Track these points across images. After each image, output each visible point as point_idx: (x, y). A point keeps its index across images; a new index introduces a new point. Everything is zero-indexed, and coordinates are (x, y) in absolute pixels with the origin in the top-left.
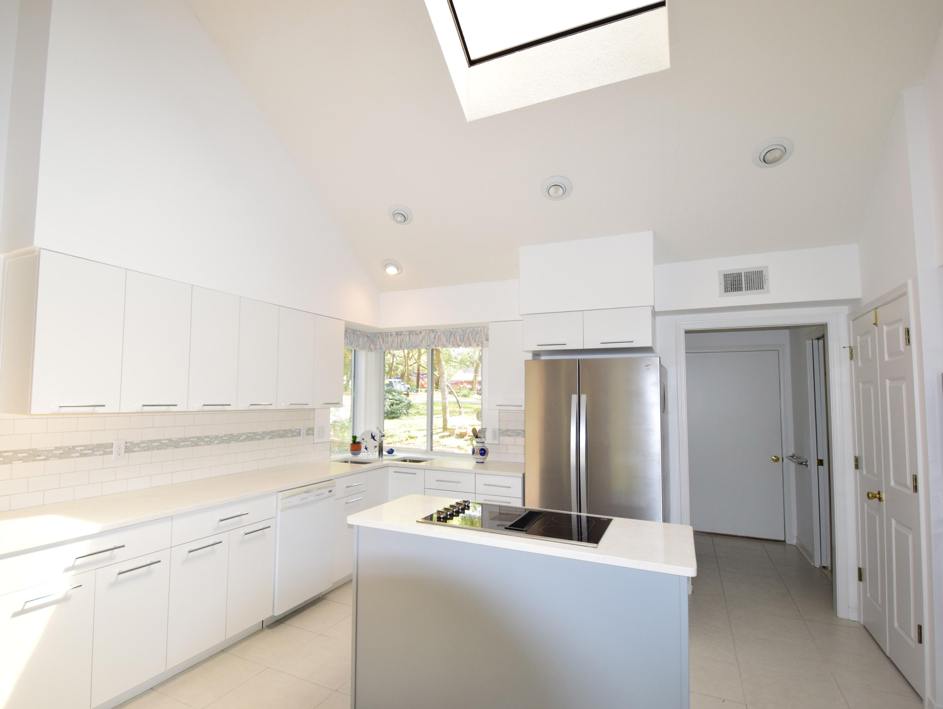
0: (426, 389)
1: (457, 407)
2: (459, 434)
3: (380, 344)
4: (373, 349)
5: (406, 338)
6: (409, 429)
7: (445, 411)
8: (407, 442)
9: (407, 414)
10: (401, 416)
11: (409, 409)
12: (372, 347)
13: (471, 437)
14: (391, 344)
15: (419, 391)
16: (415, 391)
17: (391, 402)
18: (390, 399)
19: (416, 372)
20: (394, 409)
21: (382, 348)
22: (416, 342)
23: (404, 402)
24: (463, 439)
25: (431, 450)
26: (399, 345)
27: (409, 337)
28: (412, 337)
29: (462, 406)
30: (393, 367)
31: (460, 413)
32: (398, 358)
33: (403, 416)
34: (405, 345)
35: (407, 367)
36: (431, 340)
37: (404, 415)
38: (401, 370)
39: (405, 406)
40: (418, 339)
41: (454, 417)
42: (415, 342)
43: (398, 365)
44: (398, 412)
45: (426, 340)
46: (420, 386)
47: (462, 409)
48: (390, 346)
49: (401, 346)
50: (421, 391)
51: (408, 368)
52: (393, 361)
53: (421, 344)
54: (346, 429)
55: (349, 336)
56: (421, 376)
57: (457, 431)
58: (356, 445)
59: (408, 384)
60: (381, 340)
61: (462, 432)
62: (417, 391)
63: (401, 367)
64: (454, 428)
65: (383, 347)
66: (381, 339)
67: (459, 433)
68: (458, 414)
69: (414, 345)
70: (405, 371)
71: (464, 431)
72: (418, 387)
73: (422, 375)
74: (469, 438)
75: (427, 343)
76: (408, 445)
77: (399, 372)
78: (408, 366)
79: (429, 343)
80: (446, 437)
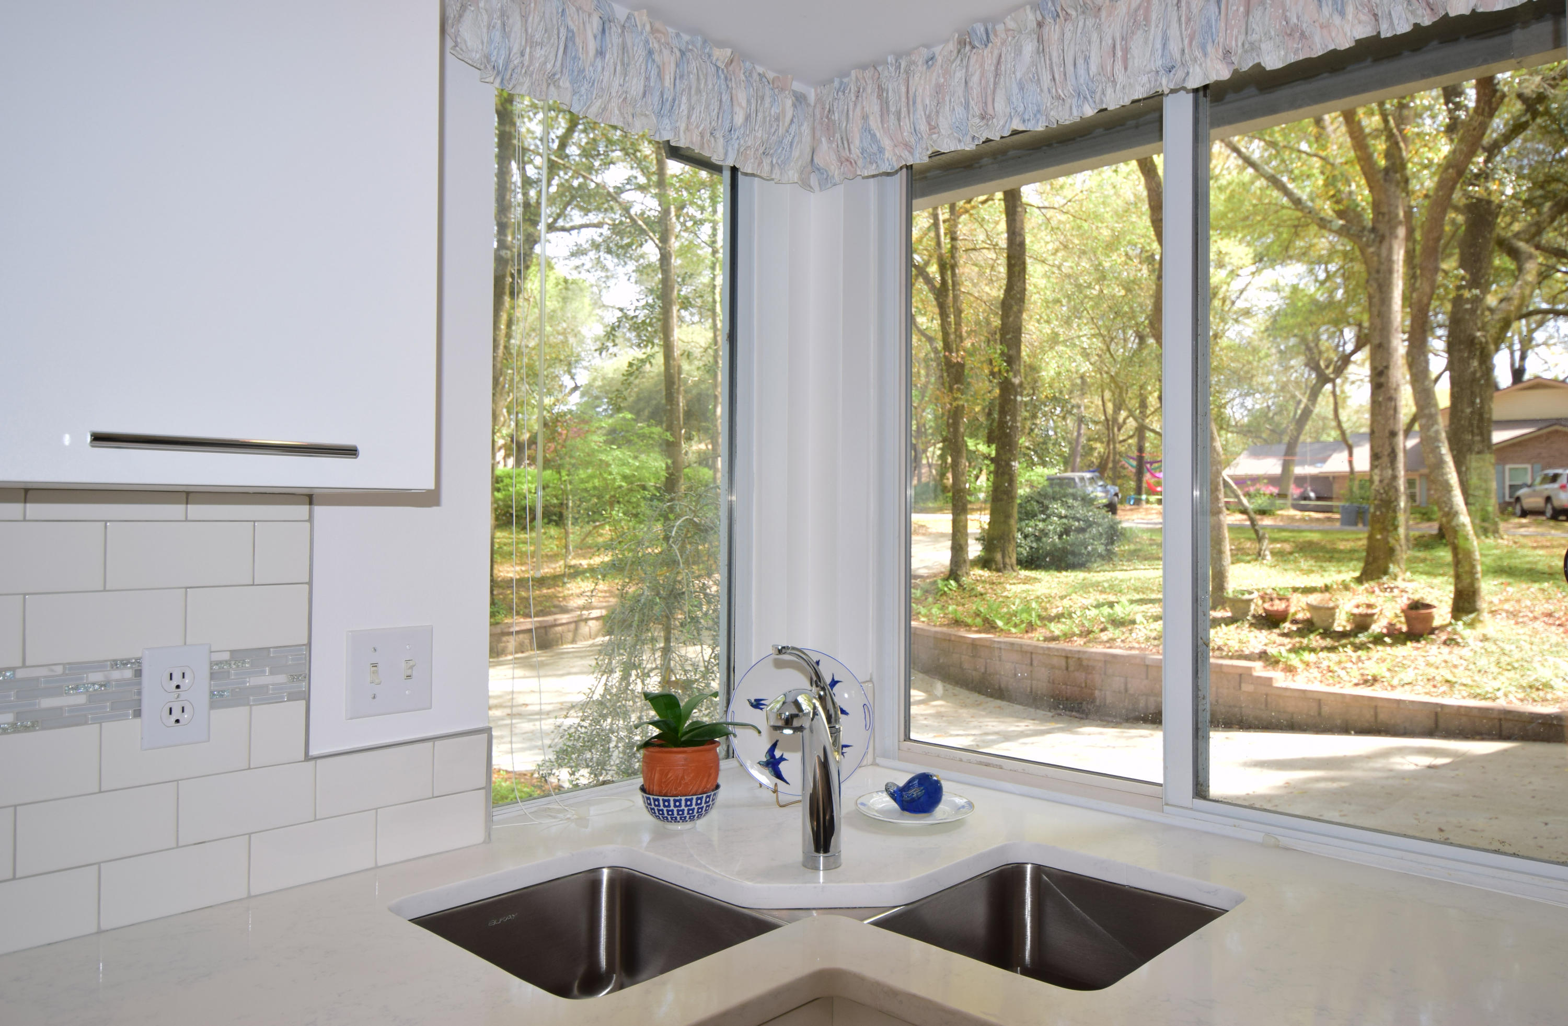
0: (1159, 497)
1: (1250, 539)
2: (1261, 615)
3: (867, 130)
4: (835, 170)
5: (1019, 51)
6: (1112, 598)
7: (1218, 547)
8: (1104, 636)
9: (1108, 557)
10: (1091, 562)
11: (1112, 543)
12: (826, 156)
13: (1300, 626)
14: (928, 118)
15: (1144, 503)
16: (1132, 502)
17: (1065, 524)
18: (1061, 517)
19: (1135, 453)
20: (1070, 542)
21: (881, 150)
22: (1087, 60)
23: (1099, 525)
24: (1277, 631)
25: (1200, 789)
26: (976, 109)
27: (1040, 40)
28: (1055, 36)
29: (1264, 534)
30: (1079, 448)
31: (1259, 555)
32: (1091, 426)
33: (1095, 561)
34: (1009, 100)
35: (1111, 447)
36: (1189, 20)
37: (1098, 559)
38: (1099, 453)
39: (1101, 534)
40: (1095, 37)
41: (1242, 565)
42: (1080, 61)
43: (1091, 443)
44: (1083, 551)
45: (1155, 32)
46: (1144, 490)
47: (1266, 542)
48: (923, 127)
49: (990, 111)
50: (1148, 502)
51: (1114, 448)
52: (1079, 434)
53: (1119, 65)
54: (938, 597)
55: (640, 53)
56: (1148, 466)
57: (1257, 607)
58: (680, 758)
59: (1114, 484)
60: (872, 106)
61: (1270, 608)
62: (1138, 502)
63: (1100, 447)
64: (1247, 597)
65: (886, 143)
66: (874, 99)
67: (1261, 612)
68: (1254, 557)
69: (1071, 81)
70: (1108, 457)
71: (1279, 606)
72: (1139, 491)
73: (1151, 463)
74: (1294, 628)
75: (1159, 46)
76: (1108, 645)
77: (1095, 458)
78: (1114, 443)
79: (1174, 47)
80: (1223, 625)
